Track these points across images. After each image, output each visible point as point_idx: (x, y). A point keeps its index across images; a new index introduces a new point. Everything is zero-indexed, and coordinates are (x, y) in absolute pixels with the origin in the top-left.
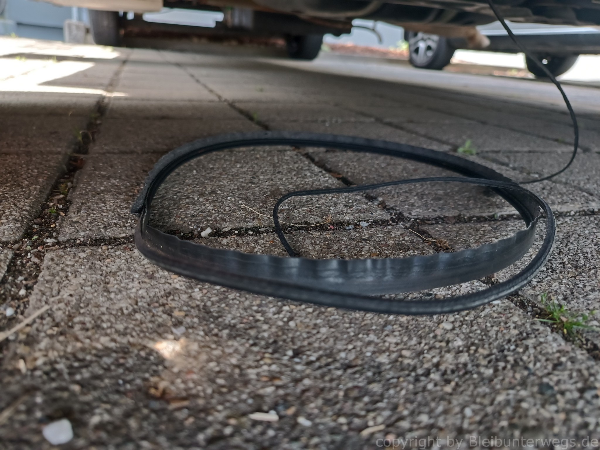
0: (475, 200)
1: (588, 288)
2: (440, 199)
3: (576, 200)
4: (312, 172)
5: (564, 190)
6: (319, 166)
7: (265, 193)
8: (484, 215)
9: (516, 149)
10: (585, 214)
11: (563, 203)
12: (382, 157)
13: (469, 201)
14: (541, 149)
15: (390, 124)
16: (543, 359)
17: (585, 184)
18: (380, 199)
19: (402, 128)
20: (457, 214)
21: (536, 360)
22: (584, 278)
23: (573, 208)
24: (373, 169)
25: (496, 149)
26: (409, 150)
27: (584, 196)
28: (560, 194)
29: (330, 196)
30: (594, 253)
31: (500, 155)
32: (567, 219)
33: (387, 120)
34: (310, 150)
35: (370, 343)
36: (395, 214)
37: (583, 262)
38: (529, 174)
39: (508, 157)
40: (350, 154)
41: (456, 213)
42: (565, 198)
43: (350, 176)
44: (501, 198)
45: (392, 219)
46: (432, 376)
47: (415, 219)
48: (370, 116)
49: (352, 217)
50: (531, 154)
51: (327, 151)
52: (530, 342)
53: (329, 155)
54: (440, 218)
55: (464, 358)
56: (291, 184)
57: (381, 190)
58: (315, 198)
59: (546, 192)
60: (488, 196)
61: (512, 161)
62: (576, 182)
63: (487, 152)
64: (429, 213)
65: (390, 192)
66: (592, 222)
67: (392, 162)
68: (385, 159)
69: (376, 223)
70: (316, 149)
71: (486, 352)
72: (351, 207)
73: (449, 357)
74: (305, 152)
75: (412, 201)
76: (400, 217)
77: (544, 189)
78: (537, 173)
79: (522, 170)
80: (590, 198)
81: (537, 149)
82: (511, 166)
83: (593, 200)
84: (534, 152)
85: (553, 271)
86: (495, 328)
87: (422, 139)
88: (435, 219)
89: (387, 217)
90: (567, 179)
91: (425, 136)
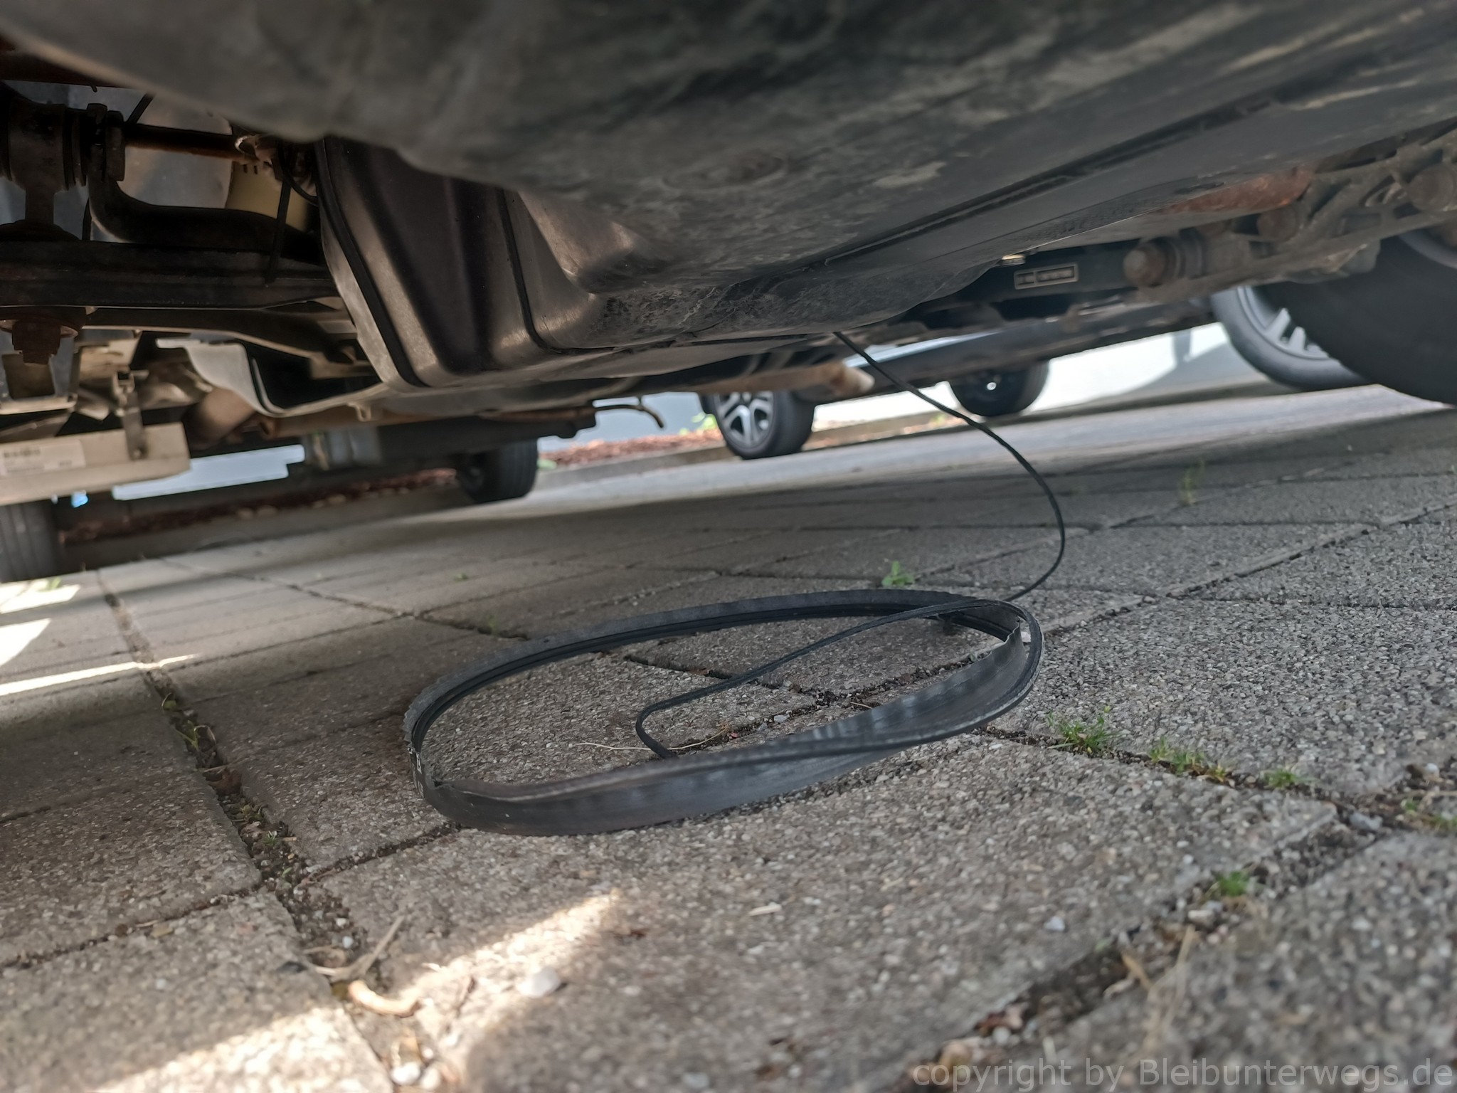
0: (934, 645)
1: (1113, 701)
2: (880, 658)
3: (1085, 604)
4: (658, 677)
5: (1066, 596)
6: (664, 667)
7: (600, 725)
8: (954, 661)
9: (979, 557)
10: (1102, 618)
11: (1066, 614)
12: (762, 627)
13: (925, 649)
14: (1020, 546)
15: (747, 574)
16: (1066, 778)
17: (1097, 579)
18: (788, 684)
19: (771, 575)
20: (913, 671)
21: (1056, 781)
22: (1107, 691)
23: (1081, 617)
24: (755, 647)
25: (946, 566)
26: (802, 603)
27: (1096, 596)
28: (1060, 602)
29: (709, 698)
30: (1118, 662)
31: (955, 572)
32: (1075, 633)
33: (739, 568)
34: (632, 649)
35: (853, 825)
36: (821, 696)
37: (1103, 675)
38: (1008, 588)
39: (969, 572)
40: (705, 637)
41: (911, 669)
42: (1068, 606)
43: (724, 666)
44: (972, 630)
45: (818, 703)
46: (940, 828)
47: (854, 694)
48: (706, 570)
49: (758, 715)
50: (1005, 558)
51: (661, 643)
52: (1047, 769)
53: (670, 648)
54: (889, 682)
55: (972, 804)
56: (634, 701)
57: (781, 670)
58: (686, 708)
59: (1038, 606)
60: (953, 634)
61: (977, 577)
62: (1083, 580)
63: (933, 573)
64: (871, 680)
65: (799, 669)
66: (1112, 626)
67: (781, 629)
68: (767, 628)
69: (796, 713)
70: (640, 646)
71: (997, 792)
72: (749, 704)
73: (955, 809)
74: (625, 654)
75: (838, 671)
76: (829, 698)
77: (1034, 602)
78: (1021, 584)
79: (995, 585)
80: (1106, 595)
81: (1014, 548)
82: (977, 584)
83: (1111, 598)
84: (1010, 553)
85: (1065, 696)
86: (1003, 770)
87: (814, 582)
88: (884, 685)
89: (810, 701)
90: (1069, 580)
91: (817, 576)
